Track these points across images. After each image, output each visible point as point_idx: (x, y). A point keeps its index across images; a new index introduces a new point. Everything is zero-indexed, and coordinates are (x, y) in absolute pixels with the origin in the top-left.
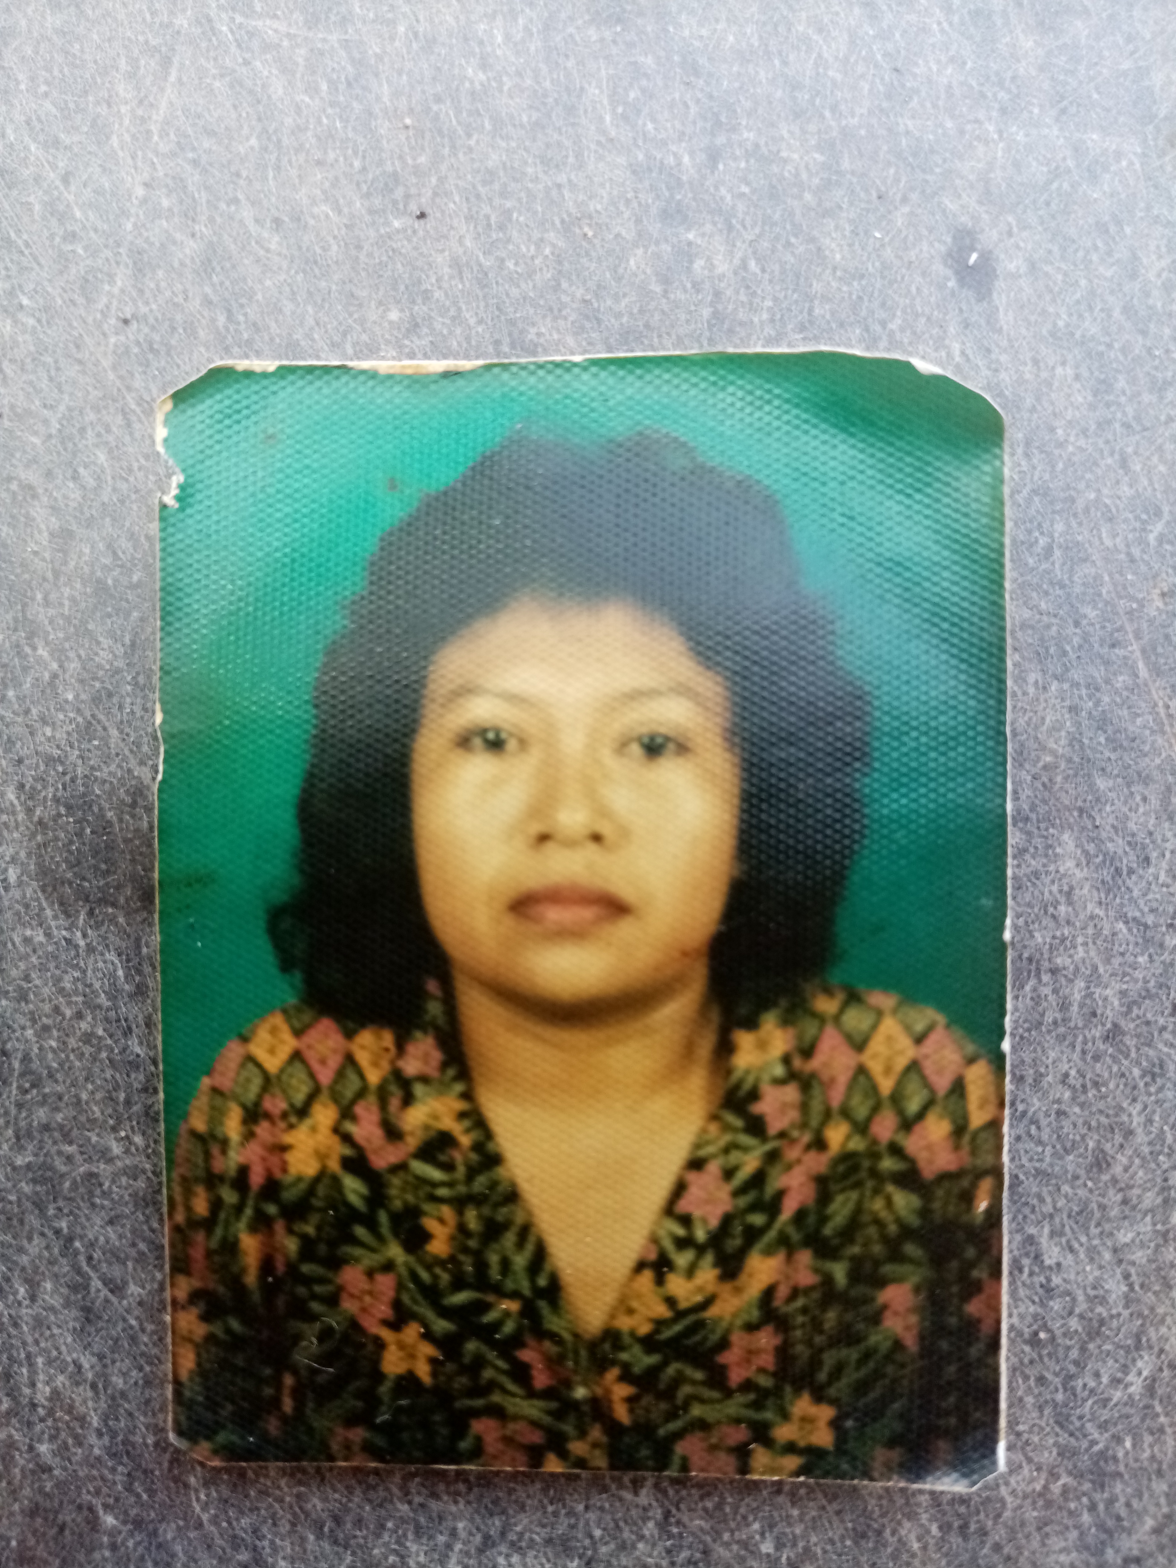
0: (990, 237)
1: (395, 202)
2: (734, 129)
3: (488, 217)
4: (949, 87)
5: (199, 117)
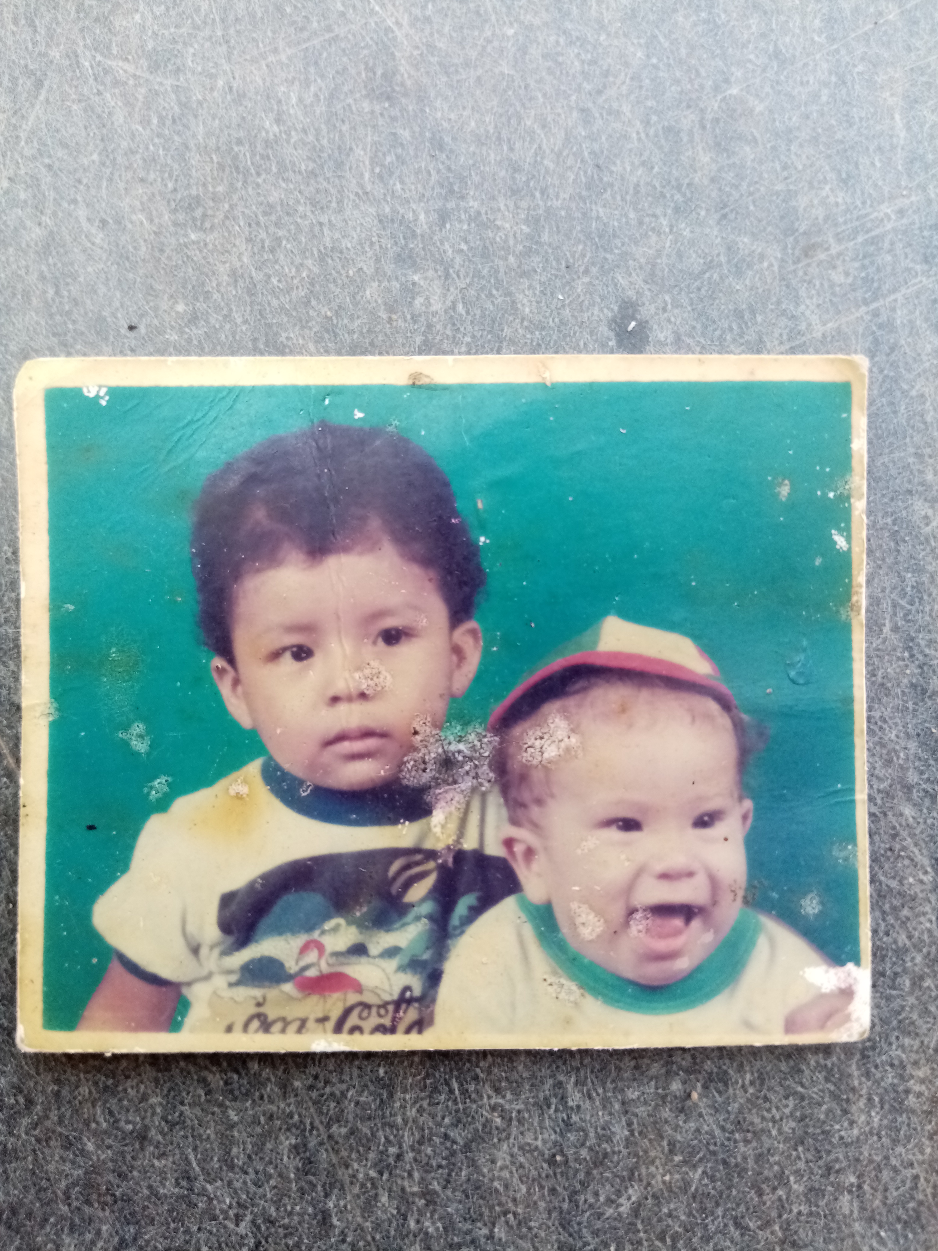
0: (648, 310)
1: (194, 219)
2: (463, 198)
3: (263, 241)
4: (637, 185)
5: (57, 131)
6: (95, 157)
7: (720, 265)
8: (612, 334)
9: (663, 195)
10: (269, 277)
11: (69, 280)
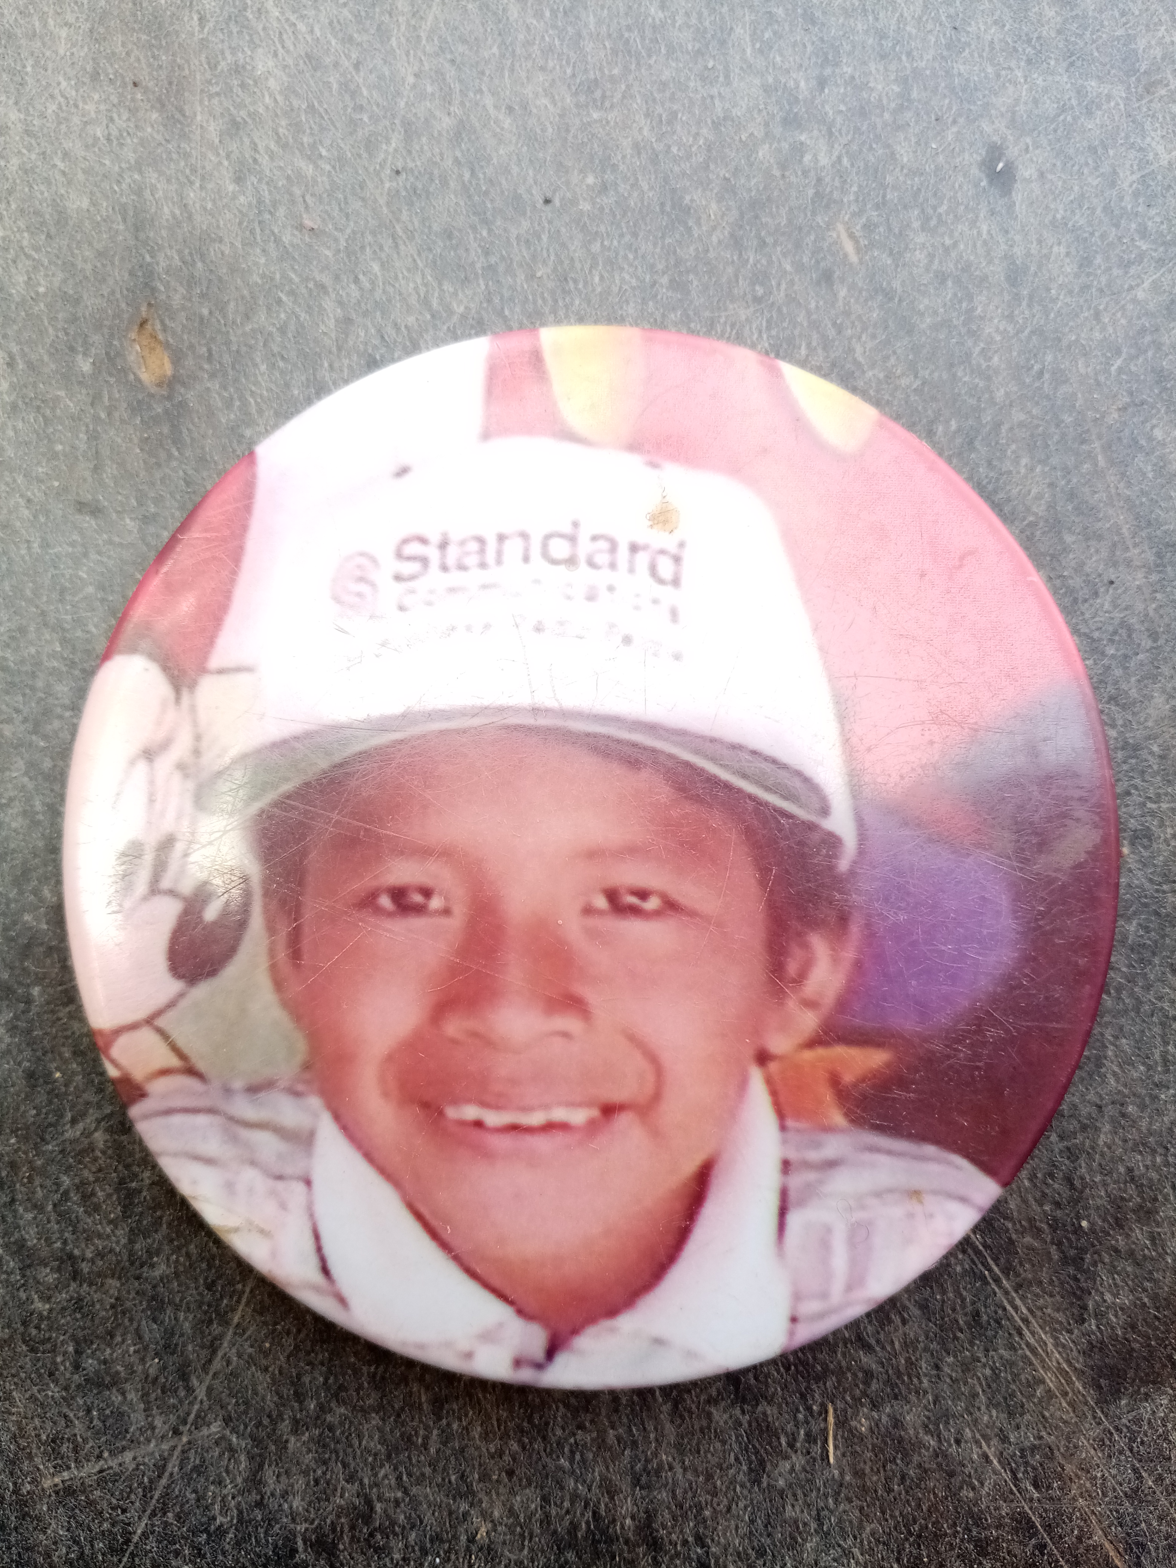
6: (495, 50)
7: (1072, 108)
8: (983, 176)
9: (1015, 50)
10: (669, 147)
11: (483, 163)
